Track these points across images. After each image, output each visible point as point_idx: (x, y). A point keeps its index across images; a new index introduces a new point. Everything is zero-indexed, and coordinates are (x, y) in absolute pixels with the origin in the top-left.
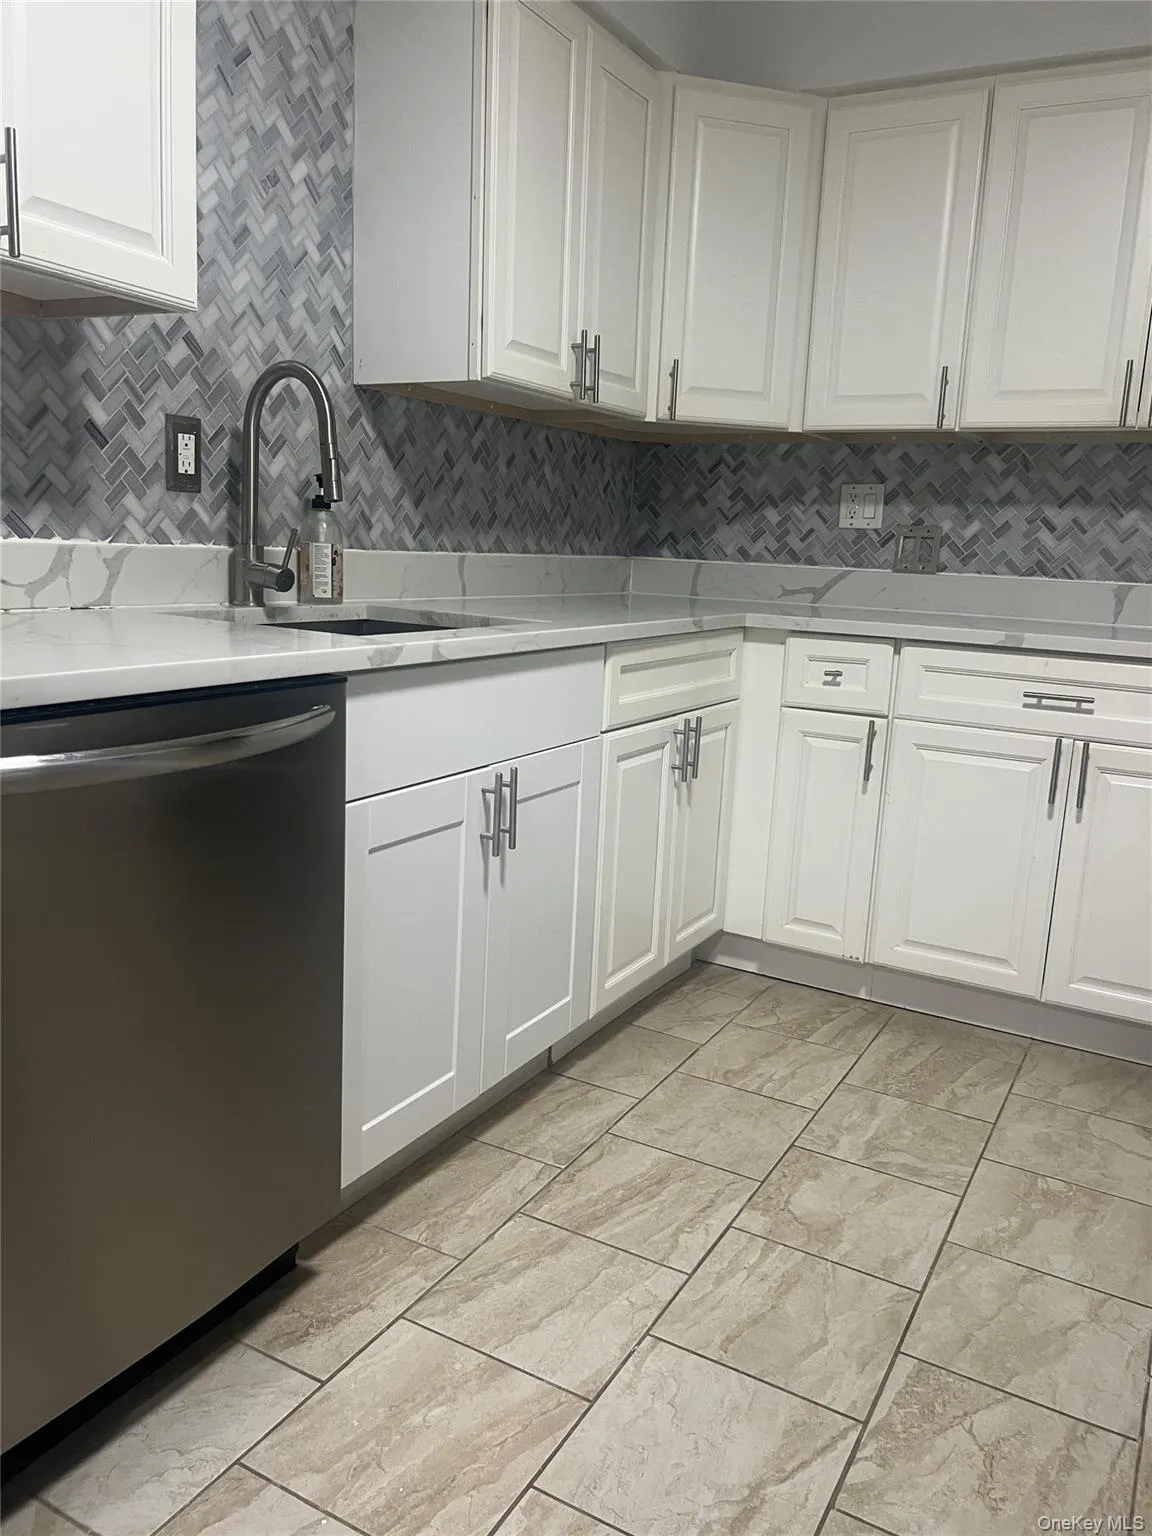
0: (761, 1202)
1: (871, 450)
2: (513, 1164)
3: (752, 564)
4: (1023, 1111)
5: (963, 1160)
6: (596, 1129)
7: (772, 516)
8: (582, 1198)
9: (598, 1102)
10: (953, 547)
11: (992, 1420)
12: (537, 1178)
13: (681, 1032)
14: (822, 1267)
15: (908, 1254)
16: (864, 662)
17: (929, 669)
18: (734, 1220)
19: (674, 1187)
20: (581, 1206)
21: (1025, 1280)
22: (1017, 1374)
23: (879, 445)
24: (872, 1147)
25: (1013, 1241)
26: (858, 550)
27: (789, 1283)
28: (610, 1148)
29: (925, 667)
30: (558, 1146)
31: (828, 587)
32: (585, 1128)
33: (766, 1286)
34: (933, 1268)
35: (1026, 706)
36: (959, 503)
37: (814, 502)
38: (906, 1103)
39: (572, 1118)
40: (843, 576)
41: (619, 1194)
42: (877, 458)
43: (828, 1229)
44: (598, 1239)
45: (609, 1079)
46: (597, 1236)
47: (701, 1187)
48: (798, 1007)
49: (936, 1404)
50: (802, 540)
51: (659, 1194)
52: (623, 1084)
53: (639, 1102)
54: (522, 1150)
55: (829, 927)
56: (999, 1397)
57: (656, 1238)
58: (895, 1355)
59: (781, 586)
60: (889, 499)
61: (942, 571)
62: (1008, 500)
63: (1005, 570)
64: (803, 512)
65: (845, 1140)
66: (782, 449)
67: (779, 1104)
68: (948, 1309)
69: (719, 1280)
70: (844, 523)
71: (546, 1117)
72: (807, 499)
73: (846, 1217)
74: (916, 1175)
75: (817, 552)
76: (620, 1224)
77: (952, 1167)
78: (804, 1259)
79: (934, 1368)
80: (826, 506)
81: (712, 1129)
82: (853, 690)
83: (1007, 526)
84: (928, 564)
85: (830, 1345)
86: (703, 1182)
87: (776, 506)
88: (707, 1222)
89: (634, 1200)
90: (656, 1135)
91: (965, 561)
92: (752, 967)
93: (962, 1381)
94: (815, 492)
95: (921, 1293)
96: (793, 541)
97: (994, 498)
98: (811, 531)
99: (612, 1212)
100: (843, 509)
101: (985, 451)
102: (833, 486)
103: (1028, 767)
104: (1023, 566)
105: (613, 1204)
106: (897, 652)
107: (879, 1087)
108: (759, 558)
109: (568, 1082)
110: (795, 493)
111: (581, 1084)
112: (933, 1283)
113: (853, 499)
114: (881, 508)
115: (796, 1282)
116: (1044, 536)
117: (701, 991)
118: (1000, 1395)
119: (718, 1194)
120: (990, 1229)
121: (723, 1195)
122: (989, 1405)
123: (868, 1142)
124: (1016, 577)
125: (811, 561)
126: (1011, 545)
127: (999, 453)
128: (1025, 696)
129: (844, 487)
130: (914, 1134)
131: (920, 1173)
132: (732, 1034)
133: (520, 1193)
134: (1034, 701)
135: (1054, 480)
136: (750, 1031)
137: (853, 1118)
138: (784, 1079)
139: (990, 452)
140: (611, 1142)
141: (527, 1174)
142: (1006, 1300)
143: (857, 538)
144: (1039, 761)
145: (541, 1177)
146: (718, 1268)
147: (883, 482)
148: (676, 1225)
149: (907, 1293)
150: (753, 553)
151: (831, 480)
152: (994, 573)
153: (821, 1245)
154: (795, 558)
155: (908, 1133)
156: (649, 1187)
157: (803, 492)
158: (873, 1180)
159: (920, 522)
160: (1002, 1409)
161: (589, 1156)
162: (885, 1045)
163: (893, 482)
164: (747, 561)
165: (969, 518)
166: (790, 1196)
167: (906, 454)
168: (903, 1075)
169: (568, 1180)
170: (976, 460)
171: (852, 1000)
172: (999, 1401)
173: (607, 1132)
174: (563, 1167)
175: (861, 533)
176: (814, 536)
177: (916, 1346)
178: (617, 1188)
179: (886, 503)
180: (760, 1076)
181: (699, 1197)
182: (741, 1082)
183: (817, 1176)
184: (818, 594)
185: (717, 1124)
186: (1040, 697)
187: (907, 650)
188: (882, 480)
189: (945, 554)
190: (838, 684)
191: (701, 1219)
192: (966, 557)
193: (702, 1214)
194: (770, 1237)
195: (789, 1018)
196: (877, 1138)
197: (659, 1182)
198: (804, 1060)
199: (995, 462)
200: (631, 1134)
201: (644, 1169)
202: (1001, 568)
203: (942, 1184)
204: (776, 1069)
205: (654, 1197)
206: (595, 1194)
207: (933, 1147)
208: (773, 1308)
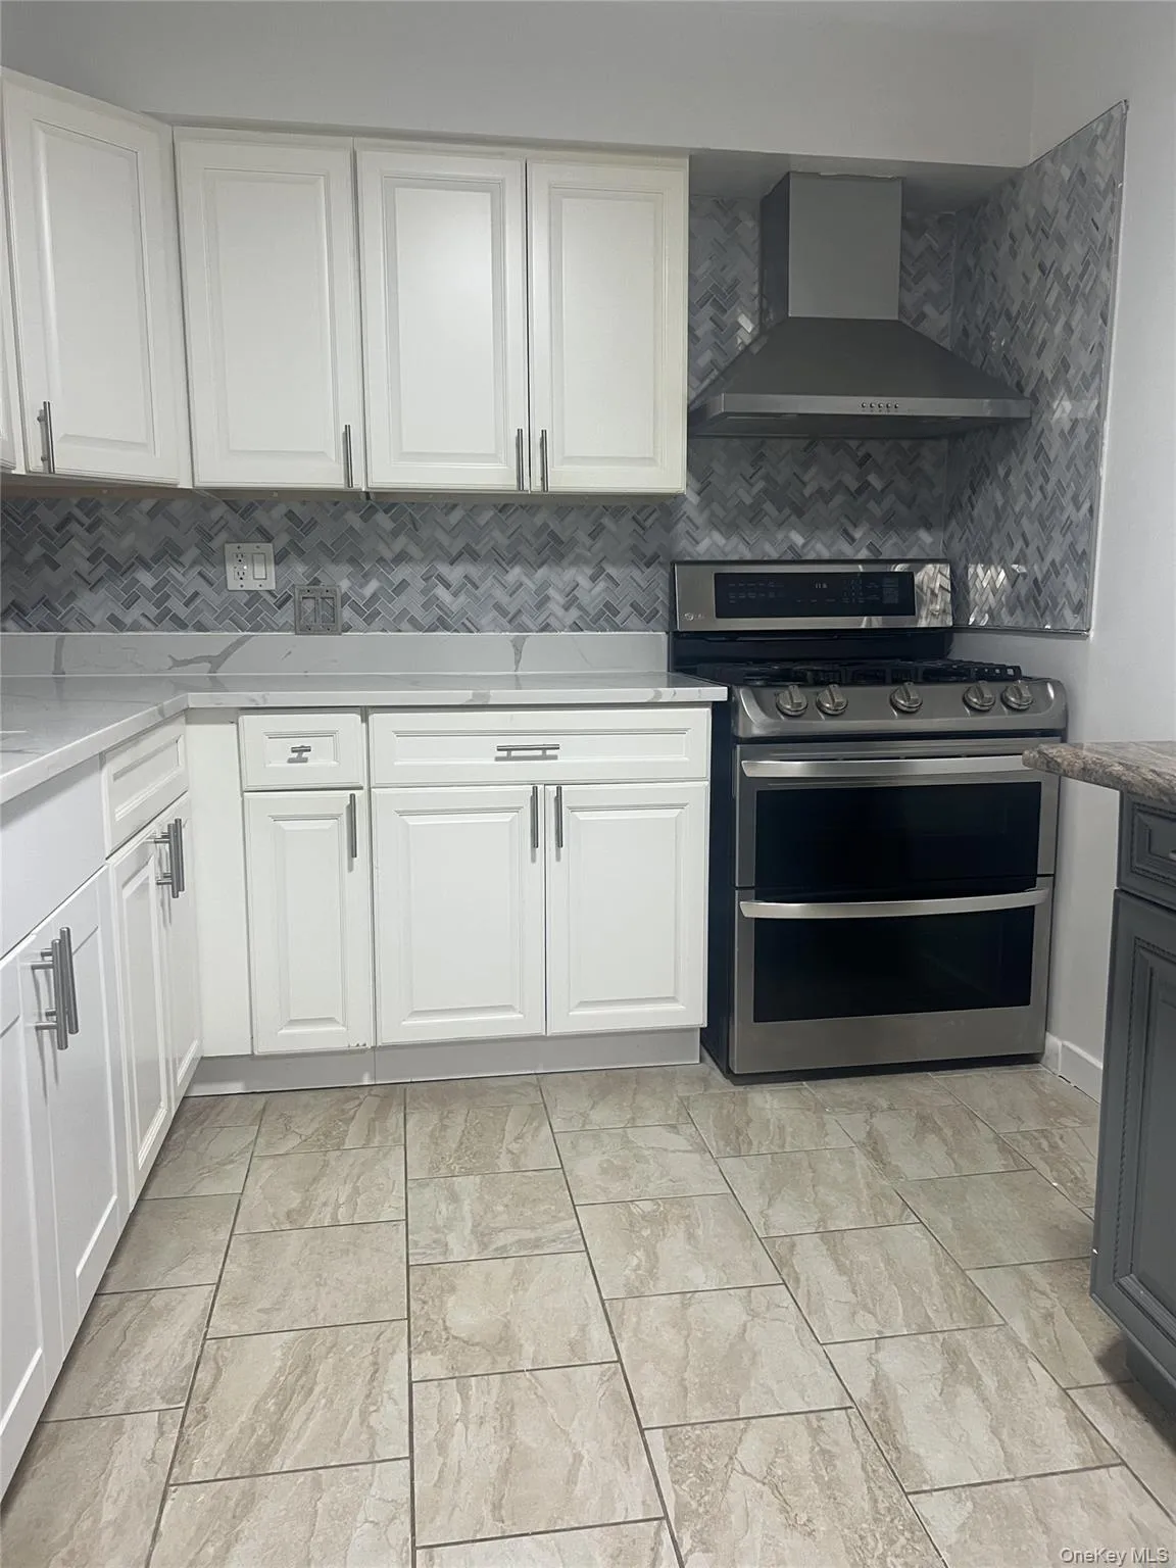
0: (422, 1342)
1: (251, 507)
2: (119, 1430)
3: (129, 633)
4: (574, 1146)
5: (562, 1214)
6: (191, 1341)
7: (146, 579)
8: (234, 1430)
9: (169, 1308)
10: (355, 607)
11: (752, 1450)
12: (162, 1434)
13: (208, 1188)
14: (524, 1380)
15: (583, 1329)
16: (330, 734)
17: (399, 734)
18: (410, 1374)
19: (324, 1369)
20: (239, 1440)
21: (685, 1306)
22: (739, 1396)
23: (261, 502)
24: (482, 1236)
25: (652, 1273)
26: (253, 612)
27: (506, 1414)
28: (222, 1356)
29: (396, 732)
30: (158, 1383)
31: (226, 654)
32: (176, 1345)
33: (488, 1428)
34: (611, 1332)
35: (497, 759)
36: (352, 561)
37: (194, 563)
38: (478, 1179)
39: (151, 1340)
40: (240, 642)
41: (271, 1405)
42: (260, 516)
43: (501, 1339)
44: (285, 1469)
45: (165, 1275)
46: (282, 1467)
47: (352, 1354)
48: (310, 1116)
49: (704, 1463)
50: (187, 605)
51: (315, 1383)
52: (183, 1274)
53: (217, 1288)
54: (118, 1408)
55: (331, 1020)
56: (742, 1426)
57: (346, 1436)
58: (643, 1435)
59: (170, 656)
60: (279, 559)
61: (347, 631)
62: (401, 558)
63: (409, 626)
64: (183, 575)
65: (452, 1240)
66: (147, 504)
67: (365, 1228)
68: (650, 1366)
69: (442, 1448)
70: (233, 584)
71: (118, 1354)
72: (187, 559)
73: (509, 1317)
74: (537, 1247)
75: (207, 617)
76: (297, 1438)
77: (559, 1226)
78: (503, 1381)
79: (679, 1429)
80: (209, 567)
81: (318, 1285)
82: (321, 765)
83: (404, 584)
84: (331, 625)
85: (586, 1457)
86: (351, 1347)
87: (148, 568)
88: (386, 1389)
89: (293, 1405)
90: (264, 1317)
91: (369, 620)
92: (237, 1087)
93: (707, 1428)
94: (193, 553)
95: (619, 1361)
96: (176, 605)
97: (388, 555)
98: (196, 594)
99: (278, 1430)
100: (230, 570)
101: (372, 510)
102: (215, 544)
103: (507, 817)
104: (426, 621)
105: (274, 1420)
106: (365, 719)
107: (443, 1171)
108: (136, 627)
109: (116, 1300)
110: (169, 553)
111: (133, 1295)
112: (622, 1347)
113: (240, 558)
114: (272, 568)
115: (512, 1408)
116: (441, 592)
117: (198, 1132)
118: (741, 1424)
119: (375, 1353)
120: (627, 1272)
121: (381, 1352)
122: (740, 1438)
123: (472, 1232)
124: (421, 633)
125: (200, 627)
126: (412, 601)
127: (386, 512)
128: (499, 750)
129: (227, 546)
130: (506, 1206)
131: (537, 1243)
132: (265, 1171)
133: (152, 1460)
134: (505, 753)
135: (444, 539)
136: (281, 1159)
137: (444, 1211)
138: (352, 1200)
139: (377, 510)
140: (218, 1348)
141: (145, 1434)
142: (685, 1333)
143: (251, 599)
144: (517, 809)
145: (165, 1428)
146: (431, 1433)
147: (270, 541)
148: (357, 1409)
149: (609, 1368)
150: (128, 620)
151: (211, 539)
152: (400, 631)
153: (508, 1358)
154: (182, 625)
155: (500, 1208)
156: (297, 1381)
157: (180, 553)
158: (503, 1270)
159: (316, 582)
160: (749, 1437)
161: (204, 1376)
162: (420, 1125)
163: (283, 540)
164: (121, 631)
165: (366, 577)
166: (444, 1322)
167: (290, 511)
168: (456, 1151)
169: (201, 1417)
170: (365, 518)
171: (356, 1090)
172: (744, 1431)
173: (205, 1339)
174: (183, 1404)
175: (254, 595)
176: (198, 601)
177: (652, 1417)
178: (264, 1398)
179: (277, 563)
180: (325, 1204)
181: (359, 1366)
182: (311, 1220)
183: (453, 1289)
184: (216, 662)
185: (320, 1276)
186: (509, 750)
187: (374, 718)
188: (268, 538)
189: (346, 614)
190: (305, 760)
191: (378, 1389)
192: (369, 615)
193: (375, 1384)
194: (457, 1375)
195: (310, 1131)
196: (479, 1224)
197: (304, 1372)
198: (356, 1171)
199: (383, 520)
200: (234, 1329)
201: (278, 1364)
202: (405, 625)
203: (561, 1246)
204: (334, 1192)
205: (311, 1390)
206: (243, 1418)
207: (530, 1213)
208: (511, 1449)
